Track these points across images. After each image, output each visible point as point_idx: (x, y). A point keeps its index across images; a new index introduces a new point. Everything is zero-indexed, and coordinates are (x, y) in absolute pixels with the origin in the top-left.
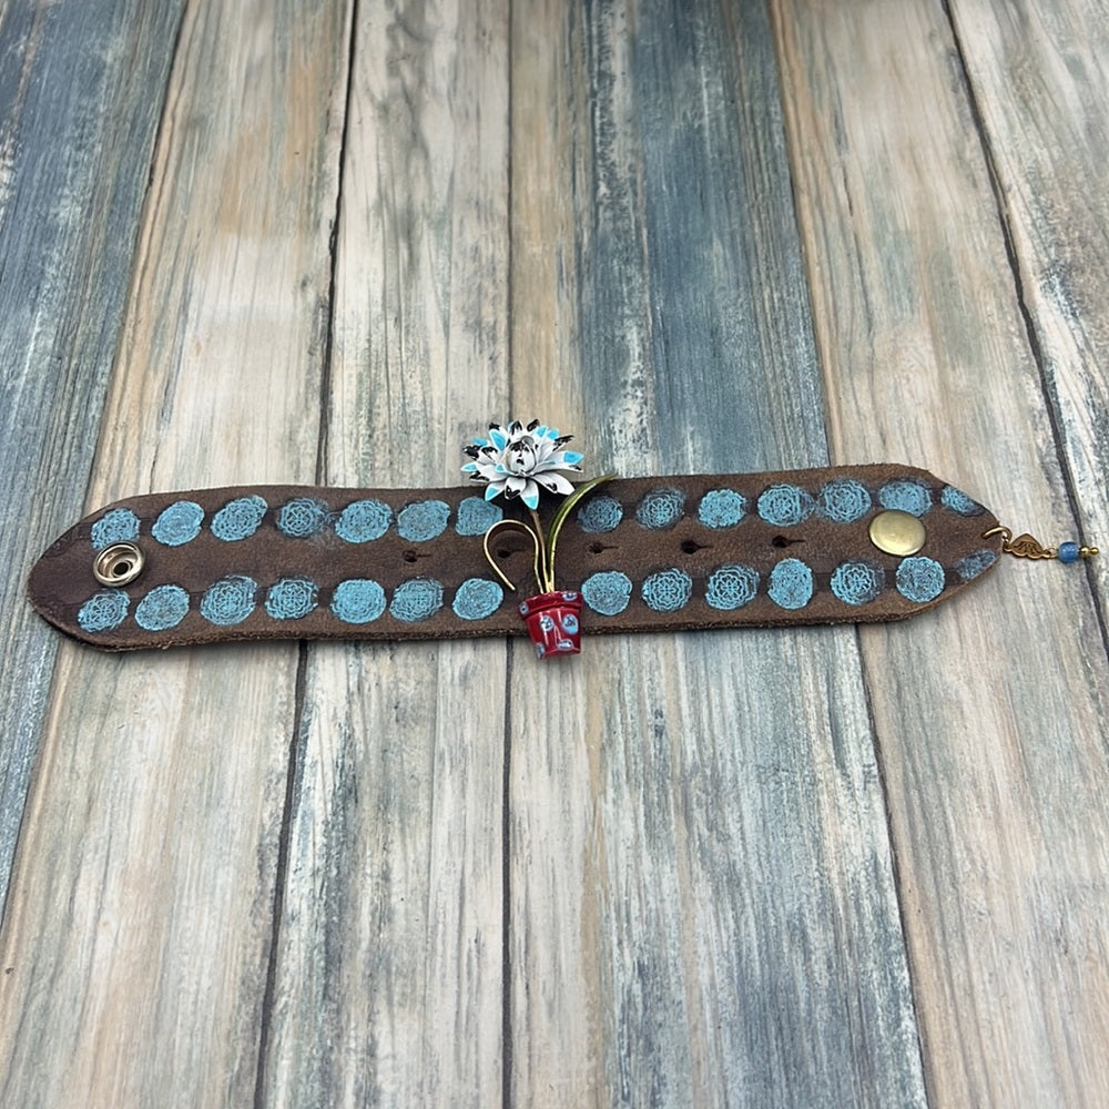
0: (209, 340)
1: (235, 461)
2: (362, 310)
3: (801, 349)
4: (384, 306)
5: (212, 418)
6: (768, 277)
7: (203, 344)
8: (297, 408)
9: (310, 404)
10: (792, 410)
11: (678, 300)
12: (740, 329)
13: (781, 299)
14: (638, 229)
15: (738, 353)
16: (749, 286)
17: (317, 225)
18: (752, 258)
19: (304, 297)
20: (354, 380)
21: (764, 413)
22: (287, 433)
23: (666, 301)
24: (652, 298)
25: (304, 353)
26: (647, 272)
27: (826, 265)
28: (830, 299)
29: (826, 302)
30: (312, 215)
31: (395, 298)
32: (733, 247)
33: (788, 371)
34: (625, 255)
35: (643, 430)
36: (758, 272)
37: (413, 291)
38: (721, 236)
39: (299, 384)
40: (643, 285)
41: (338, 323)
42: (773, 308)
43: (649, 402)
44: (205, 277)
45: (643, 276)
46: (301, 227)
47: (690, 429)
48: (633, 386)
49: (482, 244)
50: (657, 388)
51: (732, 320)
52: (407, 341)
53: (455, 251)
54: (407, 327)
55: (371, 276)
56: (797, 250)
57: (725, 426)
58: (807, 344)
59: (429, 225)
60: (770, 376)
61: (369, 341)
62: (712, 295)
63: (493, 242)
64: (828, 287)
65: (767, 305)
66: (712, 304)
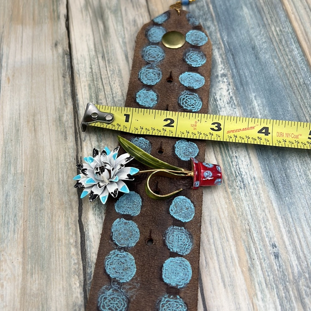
0: (13, 76)
1: (33, 134)
2: (86, 54)
3: (296, 52)
4: (96, 51)
5: (19, 114)
6: (272, 21)
7: (11, 78)
8: (61, 104)
9: (67, 101)
10: (299, 81)
11: (233, 35)
12: (265, 46)
13: (280, 30)
14: (208, 5)
15: (267, 56)
16: (264, 26)
17: (59, 17)
18: (263, 13)
19: (57, 51)
20: (87, 88)
21: (286, 83)
22: (58, 117)
23: (228, 36)
24: (221, 35)
25: (61, 77)
26: (216, 23)
27: (296, 14)
28: (302, 28)
29: (301, 30)
30: (56, 13)
31: (100, 47)
32: (252, 9)
33: (292, 63)
34: (204, 17)
35: (231, 97)
36: (267, 19)
37: (108, 43)
38: (246, 5)
39: (60, 93)
40: (215, 30)
41: (75, 61)
42: (278, 35)
43: (231, 84)
44: (8, 46)
45: (215, 26)
46: (51, 19)
47: (254, 95)
48: (221, 77)
49: (137, 18)
50: (233, 77)
51: (260, 41)
52: (109, 66)
53: (125, 23)
54: (108, 60)
55: (87, 38)
56: (282, 8)
57: (270, 91)
58: (298, 50)
59: (111, 12)
60: (285, 66)
61: (91, 68)
62: (248, 31)
63: (142, 17)
64: (300, 23)
65: (275, 34)
66: (249, 36)
